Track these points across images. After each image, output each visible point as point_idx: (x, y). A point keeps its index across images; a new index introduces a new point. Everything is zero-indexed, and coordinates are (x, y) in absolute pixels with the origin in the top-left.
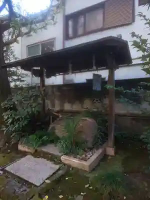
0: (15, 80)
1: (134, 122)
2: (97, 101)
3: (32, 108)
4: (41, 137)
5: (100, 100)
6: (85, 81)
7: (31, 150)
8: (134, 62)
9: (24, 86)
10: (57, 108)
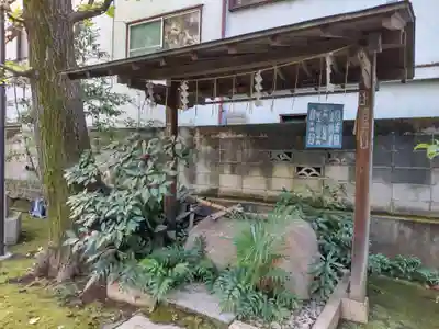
0: (95, 111)
1: (408, 231)
2: (309, 171)
3: (149, 188)
4: (169, 266)
5: (318, 169)
6: (277, 120)
7: (147, 301)
8: (419, 74)
9: (118, 126)
10: (202, 185)
